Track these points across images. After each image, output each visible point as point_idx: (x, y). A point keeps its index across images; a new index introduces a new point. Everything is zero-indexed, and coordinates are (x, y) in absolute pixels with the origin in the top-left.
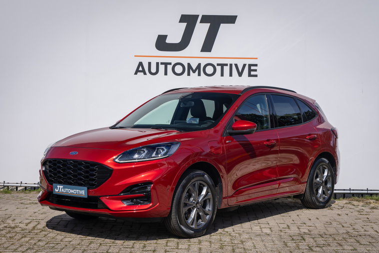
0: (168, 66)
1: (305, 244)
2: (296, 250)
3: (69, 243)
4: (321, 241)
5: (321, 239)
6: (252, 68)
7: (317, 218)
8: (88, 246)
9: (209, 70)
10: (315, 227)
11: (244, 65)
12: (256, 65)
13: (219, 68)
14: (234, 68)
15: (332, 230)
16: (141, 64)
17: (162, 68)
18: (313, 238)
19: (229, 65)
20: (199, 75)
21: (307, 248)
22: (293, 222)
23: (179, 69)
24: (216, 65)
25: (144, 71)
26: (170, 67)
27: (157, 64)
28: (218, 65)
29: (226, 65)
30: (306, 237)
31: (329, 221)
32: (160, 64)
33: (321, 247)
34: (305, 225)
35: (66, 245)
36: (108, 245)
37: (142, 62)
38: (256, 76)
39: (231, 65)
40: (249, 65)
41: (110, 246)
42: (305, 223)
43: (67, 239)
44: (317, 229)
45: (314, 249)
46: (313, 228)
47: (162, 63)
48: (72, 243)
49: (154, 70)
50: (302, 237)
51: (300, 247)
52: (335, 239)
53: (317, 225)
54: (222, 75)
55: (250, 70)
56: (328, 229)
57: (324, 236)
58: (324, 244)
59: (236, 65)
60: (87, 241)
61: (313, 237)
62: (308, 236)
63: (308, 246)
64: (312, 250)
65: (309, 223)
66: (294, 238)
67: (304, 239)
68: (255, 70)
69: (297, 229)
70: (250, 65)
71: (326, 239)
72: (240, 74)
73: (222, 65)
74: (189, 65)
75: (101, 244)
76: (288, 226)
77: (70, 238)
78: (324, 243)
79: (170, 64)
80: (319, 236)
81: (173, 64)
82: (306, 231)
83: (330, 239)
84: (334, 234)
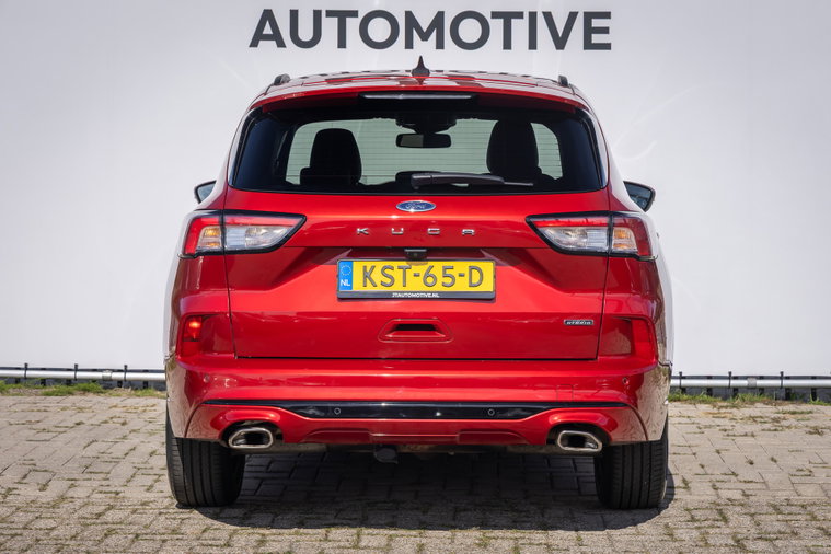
0: (348, 19)
1: (728, 531)
2: (697, 550)
3: (48, 534)
4: (772, 523)
5: (773, 517)
6: (596, 23)
7: (772, 459)
8: (100, 541)
9: (470, 30)
10: (764, 482)
11: (573, 16)
12: (607, 15)
13: (497, 26)
14: (541, 22)
15: (809, 493)
16: (268, 16)
17: (330, 26)
18: (752, 515)
19: (526, 16)
20: (440, 45)
21: (731, 542)
22: (701, 471)
23: (379, 30)
24: (488, 16)
25: (276, 37)
26: (353, 25)
27: (317, 14)
28: (495, 15)
29: (519, 15)
30: (731, 513)
31: (808, 466)
32: (324, 14)
33: (771, 540)
34: (733, 478)
35: (38, 540)
36: (158, 537)
37: (270, 11)
38: (607, 46)
39: (533, 16)
40: (585, 13)
41: (164, 541)
42: (734, 474)
43: (41, 524)
44: (768, 488)
45: (750, 545)
46: (759, 486)
47: (330, 14)
48: (55, 533)
49: (306, 33)
50: (720, 512)
51: (711, 542)
52: (814, 518)
53: (768, 477)
54: (507, 45)
55: (589, 31)
56: (801, 489)
57: (782, 508)
58: (780, 533)
59: (548, 16)
60: (99, 527)
61: (753, 511)
62: (738, 509)
63: (734, 538)
64: (743, 548)
65: (746, 473)
66: (698, 514)
67: (725, 520)
68: (605, 30)
69: (712, 491)
70: (589, 16)
71: (789, 518)
72: (560, 42)
73: (507, 17)
74: (409, 15)
75: (137, 536)
76: (684, 481)
77: (51, 520)
78: (782, 527)
79: (354, 14)
80: (771, 510)
81: (361, 15)
82: (737, 496)
83: (799, 517)
84: (815, 504)
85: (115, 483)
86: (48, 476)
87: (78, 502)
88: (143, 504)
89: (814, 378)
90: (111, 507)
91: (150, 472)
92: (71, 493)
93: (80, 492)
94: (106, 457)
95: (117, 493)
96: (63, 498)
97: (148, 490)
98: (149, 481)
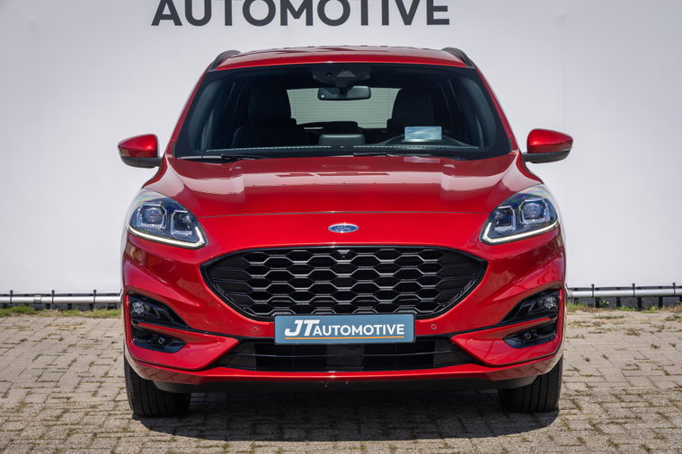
1: (583, 417)
2: (563, 434)
3: (19, 435)
4: (619, 410)
5: (618, 405)
7: (605, 357)
8: (65, 440)
10: (602, 376)
15: (641, 384)
18: (600, 404)
21: (589, 426)
30: (582, 402)
31: (635, 362)
33: (621, 424)
34: (577, 373)
35: (12, 440)
36: (113, 435)
41: (119, 438)
42: (576, 369)
43: (11, 426)
44: (606, 381)
45: (605, 429)
46: (597, 379)
48: (24, 434)
50: (573, 401)
51: (572, 426)
52: (651, 405)
53: (604, 372)
56: (633, 380)
57: (623, 397)
58: (626, 417)
60: (61, 428)
61: (600, 400)
62: (587, 398)
63: (590, 423)
64: (600, 431)
65: (586, 369)
67: (579, 408)
71: (630, 405)
75: (95, 435)
77: (19, 423)
78: (623, 412)
80: (614, 399)
82: (582, 388)
83: (639, 404)
84: (647, 393)
85: (66, 390)
86: (8, 385)
87: (37, 407)
88: (93, 407)
89: (618, 289)
90: (66, 411)
91: (93, 379)
92: (29, 400)
93: (36, 399)
94: (53, 368)
95: (68, 398)
96: (23, 404)
97: (94, 395)
98: (93, 387)
